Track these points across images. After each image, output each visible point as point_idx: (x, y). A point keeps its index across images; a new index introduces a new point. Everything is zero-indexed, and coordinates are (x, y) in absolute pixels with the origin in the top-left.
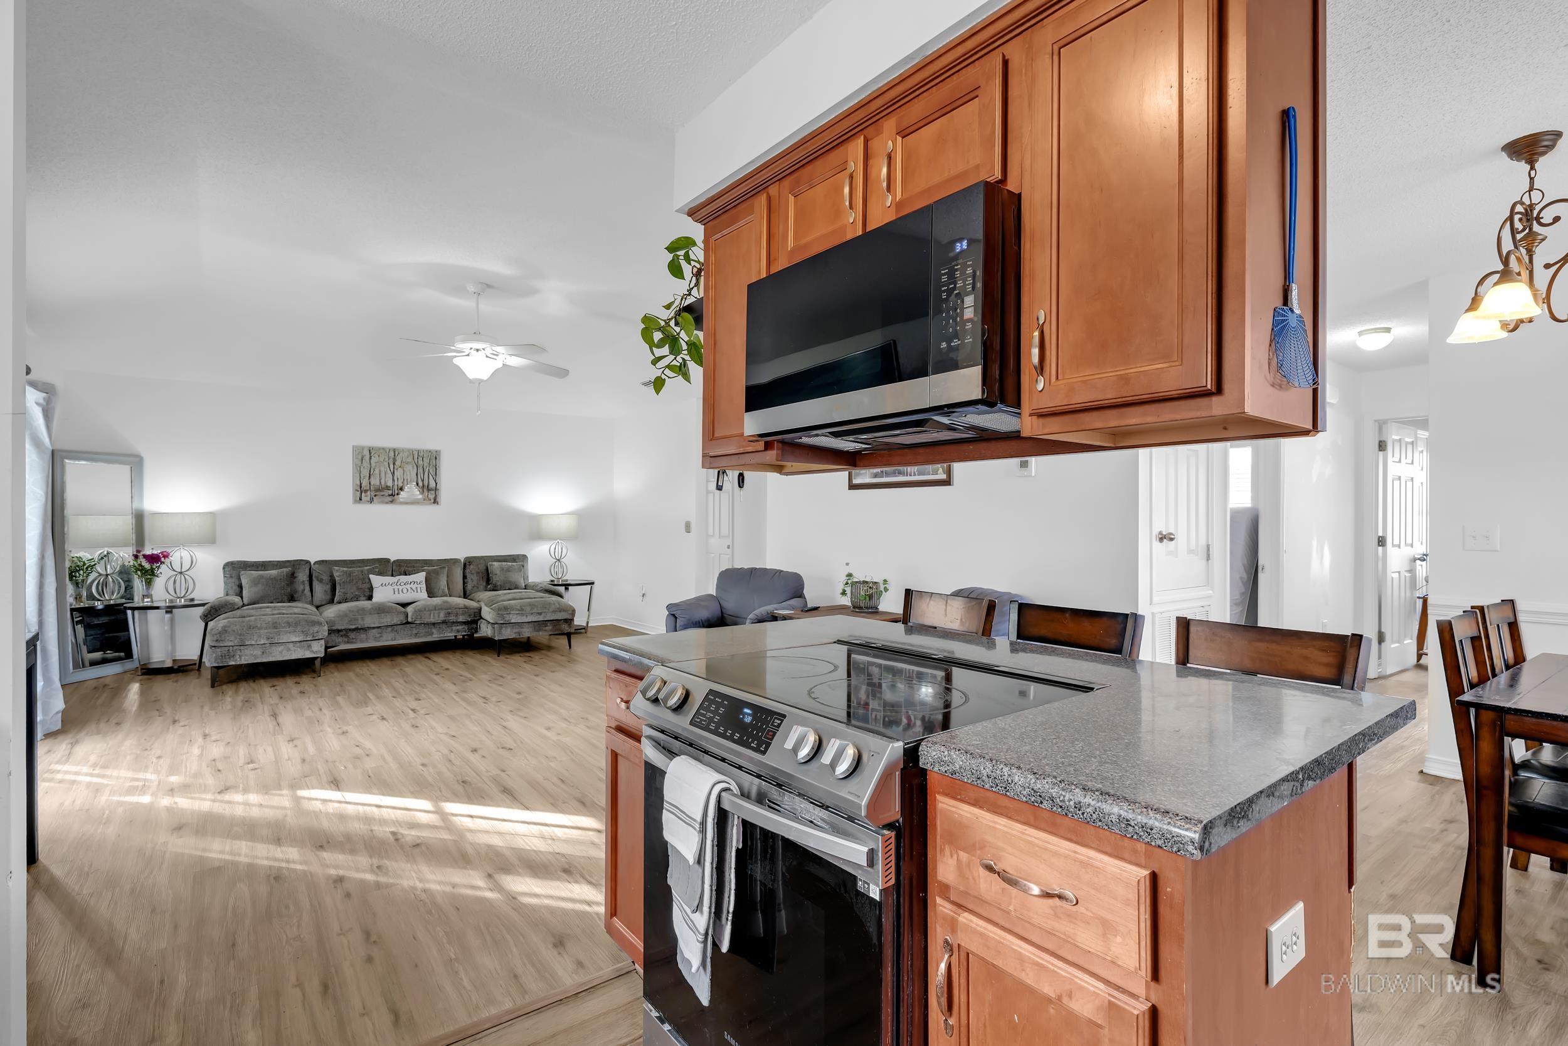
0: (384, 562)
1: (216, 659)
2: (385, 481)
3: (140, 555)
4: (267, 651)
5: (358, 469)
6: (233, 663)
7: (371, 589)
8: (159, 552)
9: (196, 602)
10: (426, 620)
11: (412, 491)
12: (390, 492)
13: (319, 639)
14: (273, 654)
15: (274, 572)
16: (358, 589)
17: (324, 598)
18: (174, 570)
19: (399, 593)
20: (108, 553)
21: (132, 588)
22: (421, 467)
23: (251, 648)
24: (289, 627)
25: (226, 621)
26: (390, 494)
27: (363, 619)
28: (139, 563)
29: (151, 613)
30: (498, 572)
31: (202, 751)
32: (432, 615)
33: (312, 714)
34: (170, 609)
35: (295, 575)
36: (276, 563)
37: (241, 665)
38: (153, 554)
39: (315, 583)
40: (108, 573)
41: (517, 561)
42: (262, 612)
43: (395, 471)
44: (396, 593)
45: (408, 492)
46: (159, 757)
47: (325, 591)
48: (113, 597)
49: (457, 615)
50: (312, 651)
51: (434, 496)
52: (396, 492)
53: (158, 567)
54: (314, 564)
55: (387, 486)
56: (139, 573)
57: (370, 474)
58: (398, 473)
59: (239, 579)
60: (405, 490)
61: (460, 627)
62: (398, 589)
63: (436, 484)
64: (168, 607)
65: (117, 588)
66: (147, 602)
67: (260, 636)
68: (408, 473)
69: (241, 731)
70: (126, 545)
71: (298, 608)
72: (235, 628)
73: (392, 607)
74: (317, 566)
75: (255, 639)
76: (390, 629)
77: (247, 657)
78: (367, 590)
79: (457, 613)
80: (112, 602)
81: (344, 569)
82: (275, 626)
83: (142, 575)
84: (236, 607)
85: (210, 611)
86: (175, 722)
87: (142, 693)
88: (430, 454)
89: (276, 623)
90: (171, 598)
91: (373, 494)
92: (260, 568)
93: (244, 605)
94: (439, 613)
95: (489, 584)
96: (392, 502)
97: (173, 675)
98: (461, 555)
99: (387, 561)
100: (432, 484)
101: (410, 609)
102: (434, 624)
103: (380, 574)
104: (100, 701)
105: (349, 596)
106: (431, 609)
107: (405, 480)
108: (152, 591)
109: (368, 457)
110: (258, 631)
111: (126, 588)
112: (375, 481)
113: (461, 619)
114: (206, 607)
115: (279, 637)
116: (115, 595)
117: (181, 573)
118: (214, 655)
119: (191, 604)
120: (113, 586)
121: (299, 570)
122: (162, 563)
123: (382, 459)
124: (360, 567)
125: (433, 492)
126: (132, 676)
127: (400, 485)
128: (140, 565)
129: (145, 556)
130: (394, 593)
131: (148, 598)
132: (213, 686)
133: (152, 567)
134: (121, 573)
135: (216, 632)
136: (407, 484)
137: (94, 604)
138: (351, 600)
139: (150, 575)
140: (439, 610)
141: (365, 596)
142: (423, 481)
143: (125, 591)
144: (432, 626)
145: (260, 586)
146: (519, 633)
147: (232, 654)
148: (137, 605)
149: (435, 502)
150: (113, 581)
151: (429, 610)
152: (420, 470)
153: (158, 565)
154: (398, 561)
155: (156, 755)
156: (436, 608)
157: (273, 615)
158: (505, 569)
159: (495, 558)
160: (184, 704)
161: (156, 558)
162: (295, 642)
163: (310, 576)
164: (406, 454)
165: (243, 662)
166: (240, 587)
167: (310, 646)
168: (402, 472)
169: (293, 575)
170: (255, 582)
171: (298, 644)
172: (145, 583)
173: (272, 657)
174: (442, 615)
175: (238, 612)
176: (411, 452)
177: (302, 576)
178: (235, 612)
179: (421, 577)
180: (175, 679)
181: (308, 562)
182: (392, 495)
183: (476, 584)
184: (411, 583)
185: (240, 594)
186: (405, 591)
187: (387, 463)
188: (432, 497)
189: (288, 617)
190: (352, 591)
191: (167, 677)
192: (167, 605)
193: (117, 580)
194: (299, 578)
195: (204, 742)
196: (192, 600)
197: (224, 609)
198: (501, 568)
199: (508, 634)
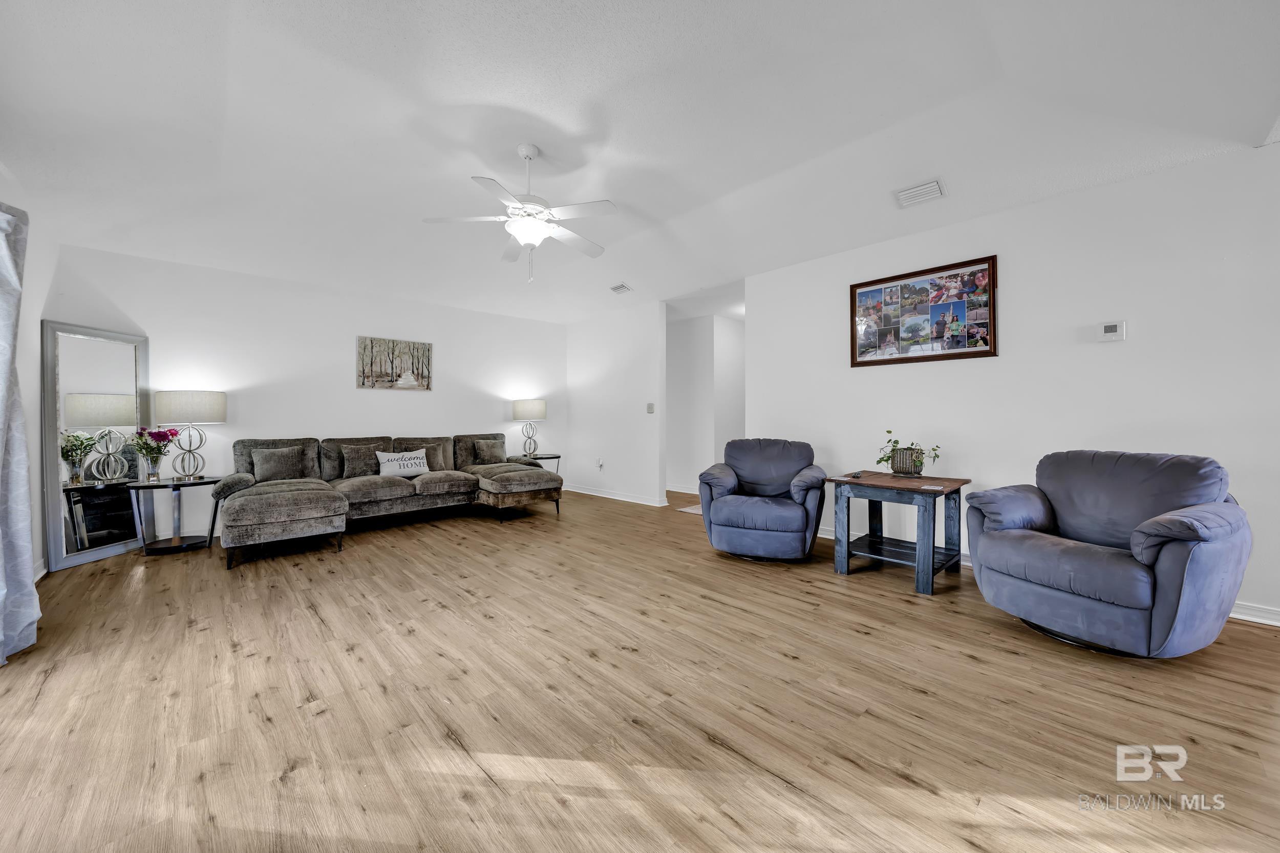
0: (386, 440)
1: (233, 540)
2: (385, 369)
3: (146, 433)
4: (288, 528)
5: (361, 356)
6: (252, 543)
7: (378, 464)
8: (166, 430)
9: (206, 480)
10: (433, 492)
11: (408, 379)
12: (390, 379)
13: (340, 515)
14: (294, 532)
15: (285, 450)
16: (366, 465)
17: (332, 473)
18: (183, 449)
19: (404, 468)
20: (109, 432)
21: (137, 467)
22: (416, 357)
23: (271, 526)
24: (310, 504)
25: (242, 499)
26: (390, 380)
27: (375, 493)
28: (144, 441)
29: (156, 492)
30: (485, 448)
31: (236, 675)
32: (437, 487)
33: (357, 604)
34: (177, 488)
35: (306, 452)
36: (286, 441)
37: (260, 544)
38: (159, 432)
39: (324, 460)
40: (110, 452)
41: (497, 439)
42: (279, 488)
43: (394, 360)
44: (402, 467)
45: (405, 379)
46: (175, 695)
47: (333, 467)
48: (116, 476)
49: (459, 486)
50: (334, 526)
51: (427, 383)
52: (395, 378)
53: (166, 446)
54: (323, 442)
55: (387, 373)
56: (144, 451)
57: (372, 362)
58: (396, 362)
59: (250, 457)
60: (403, 377)
61: (460, 497)
62: (404, 464)
63: (429, 372)
64: (175, 485)
65: (119, 467)
66: (153, 481)
67: (280, 514)
68: (405, 362)
69: (280, 634)
70: (129, 424)
71: (312, 483)
72: (253, 506)
73: (401, 480)
74: (325, 444)
75: (275, 517)
76: (399, 501)
77: (266, 536)
78: (374, 465)
79: (459, 485)
80: (114, 482)
81: (352, 446)
82: (296, 502)
83: (147, 453)
84: (250, 484)
85: (224, 488)
86: (191, 623)
87: (148, 580)
88: (424, 346)
89: (297, 499)
90: (178, 475)
91: (374, 379)
92: (271, 446)
93: (256, 482)
94: (444, 485)
95: (477, 459)
96: (391, 387)
97: (182, 554)
98: (451, 433)
99: (389, 439)
100: (426, 373)
101: (416, 481)
102: (438, 495)
103: (384, 451)
104: (95, 594)
105: (358, 471)
106: (436, 481)
107: (403, 368)
108: (158, 470)
109: (370, 346)
110: (278, 509)
111: (129, 467)
112: (376, 368)
113: (462, 490)
114: (218, 485)
115: (300, 514)
116: (118, 474)
117: (190, 451)
118: (231, 536)
119: (201, 482)
120: (116, 465)
121: (309, 448)
122: (170, 441)
123: (382, 349)
124: (365, 445)
125: (426, 380)
126: (136, 557)
127: (399, 372)
128: (146, 443)
129: (150, 434)
130: (400, 468)
131: (154, 477)
132: (229, 568)
133: (158, 446)
134: (124, 452)
135: (233, 512)
136: (404, 372)
137: (94, 483)
138: (359, 475)
139: (156, 453)
140: (443, 482)
141: (372, 471)
142: (418, 369)
143: (129, 470)
144: (437, 497)
145: (272, 462)
146: (519, 502)
147: (250, 533)
148: (142, 484)
149: (428, 388)
150: (116, 461)
151: (435, 483)
152: (416, 361)
153: (165, 443)
154: (398, 439)
155: (170, 691)
156: (441, 481)
157: (291, 491)
158: (490, 446)
159: (480, 437)
160: (199, 594)
161: (164, 436)
162: (317, 518)
163: (319, 453)
164: (403, 345)
165: (262, 541)
166: (252, 464)
167: (331, 522)
168: (400, 361)
169: (303, 453)
170: (267, 459)
171: (320, 520)
172: (151, 462)
173: (292, 534)
174: (446, 486)
175: (253, 490)
176: (408, 344)
177: (312, 453)
178: (250, 489)
179: (422, 453)
180: (185, 559)
181: (316, 440)
182: (391, 381)
183: (465, 459)
184: (414, 458)
185: (252, 471)
186: (410, 465)
187: (387, 353)
188: (425, 383)
189: (308, 493)
190: (360, 466)
191: (176, 556)
192: (175, 483)
193: (120, 459)
194: (309, 455)
195: (236, 659)
196: (201, 478)
197: (237, 486)
198: (486, 444)
199: (510, 502)
